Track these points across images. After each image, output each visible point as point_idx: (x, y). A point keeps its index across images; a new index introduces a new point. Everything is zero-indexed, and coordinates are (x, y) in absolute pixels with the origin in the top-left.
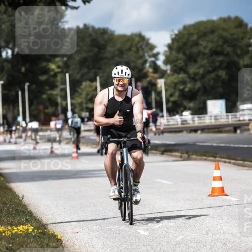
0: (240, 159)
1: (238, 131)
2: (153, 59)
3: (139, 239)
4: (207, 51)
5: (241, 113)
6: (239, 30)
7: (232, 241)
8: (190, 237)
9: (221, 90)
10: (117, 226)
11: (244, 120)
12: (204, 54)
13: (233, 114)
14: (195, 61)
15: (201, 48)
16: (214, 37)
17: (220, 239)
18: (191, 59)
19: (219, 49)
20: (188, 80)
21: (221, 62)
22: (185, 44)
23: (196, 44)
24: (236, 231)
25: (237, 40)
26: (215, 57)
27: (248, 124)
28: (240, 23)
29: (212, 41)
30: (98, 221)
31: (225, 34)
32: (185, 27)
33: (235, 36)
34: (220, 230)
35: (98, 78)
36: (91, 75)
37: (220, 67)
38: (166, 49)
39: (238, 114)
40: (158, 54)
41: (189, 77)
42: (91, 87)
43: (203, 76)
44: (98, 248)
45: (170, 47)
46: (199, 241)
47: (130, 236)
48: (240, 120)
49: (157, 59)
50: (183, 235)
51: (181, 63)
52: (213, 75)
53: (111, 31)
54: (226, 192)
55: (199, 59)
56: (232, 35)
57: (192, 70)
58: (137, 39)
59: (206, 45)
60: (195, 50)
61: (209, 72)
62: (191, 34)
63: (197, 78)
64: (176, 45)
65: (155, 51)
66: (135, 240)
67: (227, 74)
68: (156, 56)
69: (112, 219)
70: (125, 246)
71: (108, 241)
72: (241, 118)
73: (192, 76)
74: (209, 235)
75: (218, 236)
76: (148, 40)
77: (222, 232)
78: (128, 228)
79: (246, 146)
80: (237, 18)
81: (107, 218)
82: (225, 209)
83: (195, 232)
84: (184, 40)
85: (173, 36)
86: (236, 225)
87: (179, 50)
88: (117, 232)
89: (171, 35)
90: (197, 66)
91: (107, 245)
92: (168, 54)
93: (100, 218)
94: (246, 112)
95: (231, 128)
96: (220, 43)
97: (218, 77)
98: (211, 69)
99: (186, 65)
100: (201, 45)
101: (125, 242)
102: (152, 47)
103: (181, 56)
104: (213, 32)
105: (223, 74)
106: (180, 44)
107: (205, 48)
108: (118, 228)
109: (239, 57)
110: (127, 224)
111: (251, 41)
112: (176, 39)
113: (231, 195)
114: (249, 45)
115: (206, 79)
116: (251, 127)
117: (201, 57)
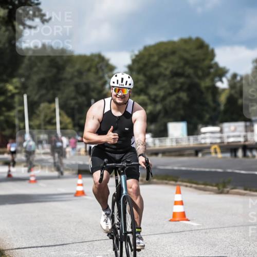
0: (201, 182)
1: (200, 155)
4: (168, 72)
5: (202, 136)
6: (200, 51)
9: (182, 112)
10: (75, 252)
11: (205, 144)
12: (165, 76)
13: (194, 136)
14: (156, 83)
15: (162, 70)
16: (175, 59)
18: (152, 80)
19: (180, 71)
20: (148, 102)
21: (182, 84)
22: (145, 65)
23: (157, 65)
26: (175, 79)
27: (209, 148)
28: (201, 45)
29: (172, 63)
30: (57, 247)
31: (186, 56)
32: (146, 49)
33: (196, 58)
35: (57, 100)
36: (50, 96)
37: (181, 89)
39: (199, 137)
41: (150, 98)
42: (49, 108)
43: (164, 98)
45: (130, 68)
48: (201, 144)
51: (141, 85)
52: (174, 97)
54: (188, 216)
55: (160, 81)
56: (193, 56)
57: (153, 91)
58: (97, 60)
59: (166, 67)
60: (155, 71)
61: (170, 94)
62: (151, 55)
63: (158, 99)
64: (136, 67)
67: (188, 96)
69: (70, 245)
72: (203, 141)
73: (153, 97)
76: (108, 60)
78: (87, 254)
79: (207, 170)
80: (198, 39)
81: (66, 243)
82: (186, 234)
84: (144, 61)
85: (134, 57)
86: (198, 251)
87: (140, 71)
90: (158, 87)
93: (59, 244)
94: (207, 135)
95: (193, 152)
96: (182, 64)
97: (179, 99)
98: (171, 91)
99: (147, 87)
100: (162, 66)
102: (112, 68)
103: (141, 77)
104: (174, 53)
105: (183, 95)
106: (141, 65)
107: (166, 69)
108: (77, 254)
109: (200, 78)
110: (87, 250)
111: (213, 62)
112: (137, 60)
113: (193, 220)
114: (210, 67)
115: (167, 102)
116: (212, 150)
117: (161, 78)
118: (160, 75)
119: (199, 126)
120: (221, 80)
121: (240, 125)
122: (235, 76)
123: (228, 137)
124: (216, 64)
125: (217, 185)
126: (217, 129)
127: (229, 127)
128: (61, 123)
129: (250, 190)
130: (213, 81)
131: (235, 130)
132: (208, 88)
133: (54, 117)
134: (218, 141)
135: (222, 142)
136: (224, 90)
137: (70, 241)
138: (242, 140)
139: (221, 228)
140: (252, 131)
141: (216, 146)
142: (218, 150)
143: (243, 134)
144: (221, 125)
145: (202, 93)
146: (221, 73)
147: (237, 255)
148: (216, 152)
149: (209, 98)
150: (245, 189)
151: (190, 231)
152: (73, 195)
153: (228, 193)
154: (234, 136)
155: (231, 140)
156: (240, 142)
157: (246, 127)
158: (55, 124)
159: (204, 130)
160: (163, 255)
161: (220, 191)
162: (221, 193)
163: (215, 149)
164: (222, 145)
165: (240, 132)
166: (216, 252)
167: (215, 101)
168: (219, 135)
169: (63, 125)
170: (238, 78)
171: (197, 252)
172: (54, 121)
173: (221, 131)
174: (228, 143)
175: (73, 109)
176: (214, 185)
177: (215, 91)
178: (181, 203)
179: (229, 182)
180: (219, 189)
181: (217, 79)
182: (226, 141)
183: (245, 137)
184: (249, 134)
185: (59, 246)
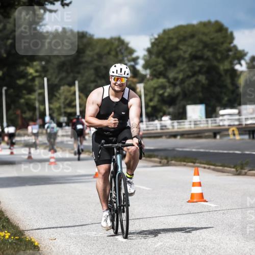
0: (219, 164)
1: (218, 137)
2: (132, 63)
3: (117, 246)
4: (187, 56)
5: (221, 118)
6: (219, 34)
7: (211, 247)
8: (169, 244)
9: (200, 95)
10: (94, 233)
11: (224, 126)
12: (184, 59)
13: (212, 119)
14: (175, 66)
15: (181, 53)
16: (194, 42)
17: (199, 246)
18: (171, 63)
19: (199, 54)
20: (167, 84)
21: (201, 67)
22: (165, 48)
23: (176, 48)
24: (215, 238)
25: (217, 44)
26: (194, 62)
27: (227, 130)
28: (220, 28)
29: (192, 46)
30: (76, 228)
31: (205, 38)
32: (165, 31)
33: (215, 41)
34: (199, 236)
35: (77, 83)
36: (70, 79)
37: (200, 72)
38: (146, 53)
39: (218, 119)
40: (137, 58)
41: (169, 81)
42: (70, 91)
43: (183, 81)
45: (149, 51)
46: (177, 248)
48: (220, 126)
49: (136, 64)
50: (161, 242)
51: (160, 68)
52: (193, 80)
53: (90, 35)
54: (205, 198)
55: (179, 64)
56: (212, 39)
57: (172, 74)
58: (116, 43)
59: (186, 50)
60: (174, 54)
61: (189, 77)
62: (170, 39)
63: (177, 82)
64: (155, 49)
65: (135, 55)
66: (113, 247)
67: (207, 79)
68: (135, 60)
69: (89, 225)
70: (103, 253)
71: (85, 248)
72: (221, 124)
73: (172, 80)
74: (188, 241)
75: (197, 243)
76: (128, 44)
77: (201, 239)
79: (225, 152)
80: (217, 22)
81: (85, 224)
82: (204, 215)
83: (174, 238)
84: (164, 45)
85: (153, 41)
87: (159, 54)
88: (96, 238)
89: (151, 39)
90: (176, 70)
91: (85, 251)
92: (147, 58)
93: (78, 224)
94: (226, 117)
95: (211, 134)
96: (200, 47)
97: (197, 81)
98: (190, 74)
99: (166, 70)
100: (181, 49)
101: (103, 249)
102: (132, 51)
103: (160, 60)
104: (193, 36)
105: (202, 78)
106: (160, 48)
107: (185, 52)
108: (96, 234)
109: (219, 61)
111: (232, 45)
112: (156, 43)
113: (210, 201)
114: (229, 50)
115: (186, 84)
116: (230, 132)
117: (180, 61)
118: (179, 57)
119: (218, 108)
122: (253, 59)
123: (247, 119)
124: (235, 47)
125: (235, 167)
126: (235, 111)
127: (246, 109)
128: (80, 105)
130: (232, 64)
131: (253, 113)
132: (226, 71)
133: (75, 100)
134: (237, 123)
135: (241, 124)
136: (242, 72)
137: (89, 221)
139: (239, 209)
141: (234, 128)
142: (236, 132)
144: (239, 107)
145: (221, 76)
146: (240, 56)
148: (234, 135)
149: (228, 81)
151: (208, 212)
152: (92, 177)
153: (245, 174)
154: (251, 118)
155: (249, 122)
158: (75, 106)
159: (222, 112)
161: (238, 172)
162: (239, 174)
163: (233, 131)
164: (240, 126)
166: (234, 232)
167: (234, 83)
168: (237, 117)
169: (81, 109)
171: (215, 233)
172: (74, 104)
173: (239, 114)
174: (246, 125)
176: (232, 166)
177: (234, 74)
179: (247, 164)
180: (237, 171)
181: (236, 62)
182: (244, 123)
185: (78, 227)
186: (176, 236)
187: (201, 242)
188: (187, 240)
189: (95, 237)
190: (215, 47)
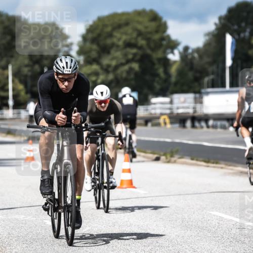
0: (150, 151)
1: (149, 124)
2: (66, 49)
3: (46, 229)
4: (121, 43)
5: (153, 106)
6: (153, 25)
9: (133, 82)
10: (23, 216)
11: (155, 114)
12: (118, 46)
13: (145, 106)
14: (109, 53)
15: (115, 40)
16: (129, 29)
18: (105, 50)
19: (133, 41)
20: (100, 71)
21: (135, 55)
22: (99, 35)
23: (110, 35)
24: (142, 224)
25: (150, 33)
26: (128, 49)
27: (158, 118)
28: (155, 17)
29: (126, 34)
30: (5, 211)
31: (140, 27)
32: (100, 19)
33: (149, 30)
34: (127, 222)
35: (10, 67)
36: (3, 63)
37: (133, 60)
39: (150, 107)
40: (71, 44)
41: (102, 68)
42: (3, 74)
43: (116, 67)
44: (4, 238)
45: (84, 38)
47: (36, 226)
48: (151, 114)
49: (71, 49)
50: (89, 227)
51: (94, 54)
52: (126, 68)
54: (134, 184)
55: (112, 51)
56: (146, 27)
57: (106, 61)
59: (120, 38)
60: (109, 41)
61: (122, 64)
62: (105, 26)
63: (110, 69)
64: (90, 36)
65: (69, 41)
66: (41, 230)
67: (140, 67)
68: (69, 46)
69: (18, 209)
70: (30, 236)
71: (14, 231)
72: (153, 112)
73: (105, 67)
74: (115, 227)
77: (129, 225)
78: (35, 218)
79: (156, 139)
80: (152, 12)
81: (13, 207)
82: (132, 201)
83: (102, 223)
84: (98, 31)
85: (88, 28)
86: (143, 217)
87: (94, 40)
88: (24, 222)
89: (86, 26)
90: (110, 57)
91: (14, 235)
92: (82, 44)
93: (6, 208)
94: (158, 106)
95: (143, 122)
96: (135, 35)
97: (131, 69)
98: (123, 61)
99: (100, 57)
100: (116, 37)
101: (32, 232)
103: (95, 47)
104: (127, 24)
105: (136, 66)
106: (95, 35)
107: (119, 39)
108: (24, 218)
109: (153, 50)
110: (34, 214)
111: (165, 35)
112: (90, 30)
113: (140, 188)
114: (163, 39)
115: (119, 71)
116: (161, 121)
117: (114, 48)
118: (113, 45)
119: (150, 97)
120: (172, 52)
121: (190, 97)
122: (186, 48)
123: (178, 108)
124: (168, 37)
125: (165, 155)
126: (167, 100)
127: (179, 99)
128: (14, 90)
129: (197, 160)
130: (165, 52)
131: (184, 102)
132: (159, 60)
133: (7, 84)
134: (168, 111)
135: (172, 113)
136: (175, 62)
137: (18, 205)
138: (191, 111)
139: (167, 196)
140: (201, 103)
141: (165, 117)
142: (168, 121)
143: (192, 105)
144: (171, 96)
145: (153, 64)
146: (173, 45)
147: (181, 222)
148: (165, 123)
149: (161, 71)
150: (192, 159)
151: (136, 198)
153: (175, 162)
154: (183, 108)
155: (180, 111)
156: (189, 113)
157: (195, 98)
158: (7, 90)
159: (154, 100)
160: (109, 220)
161: (168, 160)
162: (169, 162)
163: (164, 119)
164: (172, 115)
165: (190, 103)
167: (167, 72)
168: (169, 106)
169: (15, 92)
170: (190, 51)
172: (6, 88)
173: (171, 102)
174: (178, 114)
175: (26, 76)
176: (162, 154)
177: (166, 63)
178: (129, 171)
179: (177, 152)
180: (167, 158)
181: (169, 51)
182: (176, 111)
183: (194, 108)
184: (198, 106)
185: (7, 210)
186: (104, 221)
187: (129, 228)
188: (115, 225)
189: (23, 220)
190: (149, 36)
